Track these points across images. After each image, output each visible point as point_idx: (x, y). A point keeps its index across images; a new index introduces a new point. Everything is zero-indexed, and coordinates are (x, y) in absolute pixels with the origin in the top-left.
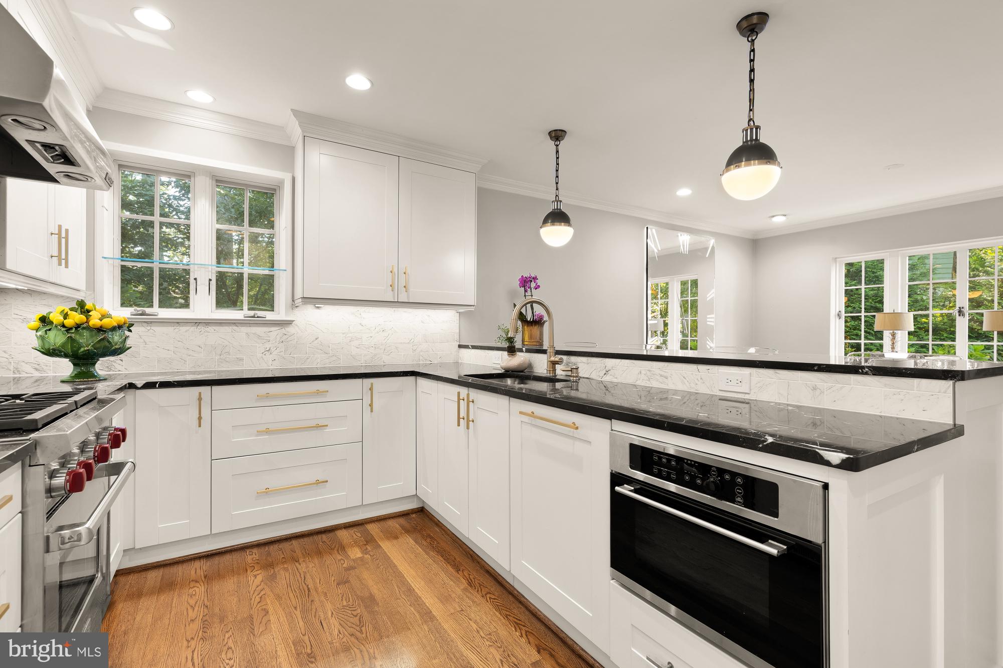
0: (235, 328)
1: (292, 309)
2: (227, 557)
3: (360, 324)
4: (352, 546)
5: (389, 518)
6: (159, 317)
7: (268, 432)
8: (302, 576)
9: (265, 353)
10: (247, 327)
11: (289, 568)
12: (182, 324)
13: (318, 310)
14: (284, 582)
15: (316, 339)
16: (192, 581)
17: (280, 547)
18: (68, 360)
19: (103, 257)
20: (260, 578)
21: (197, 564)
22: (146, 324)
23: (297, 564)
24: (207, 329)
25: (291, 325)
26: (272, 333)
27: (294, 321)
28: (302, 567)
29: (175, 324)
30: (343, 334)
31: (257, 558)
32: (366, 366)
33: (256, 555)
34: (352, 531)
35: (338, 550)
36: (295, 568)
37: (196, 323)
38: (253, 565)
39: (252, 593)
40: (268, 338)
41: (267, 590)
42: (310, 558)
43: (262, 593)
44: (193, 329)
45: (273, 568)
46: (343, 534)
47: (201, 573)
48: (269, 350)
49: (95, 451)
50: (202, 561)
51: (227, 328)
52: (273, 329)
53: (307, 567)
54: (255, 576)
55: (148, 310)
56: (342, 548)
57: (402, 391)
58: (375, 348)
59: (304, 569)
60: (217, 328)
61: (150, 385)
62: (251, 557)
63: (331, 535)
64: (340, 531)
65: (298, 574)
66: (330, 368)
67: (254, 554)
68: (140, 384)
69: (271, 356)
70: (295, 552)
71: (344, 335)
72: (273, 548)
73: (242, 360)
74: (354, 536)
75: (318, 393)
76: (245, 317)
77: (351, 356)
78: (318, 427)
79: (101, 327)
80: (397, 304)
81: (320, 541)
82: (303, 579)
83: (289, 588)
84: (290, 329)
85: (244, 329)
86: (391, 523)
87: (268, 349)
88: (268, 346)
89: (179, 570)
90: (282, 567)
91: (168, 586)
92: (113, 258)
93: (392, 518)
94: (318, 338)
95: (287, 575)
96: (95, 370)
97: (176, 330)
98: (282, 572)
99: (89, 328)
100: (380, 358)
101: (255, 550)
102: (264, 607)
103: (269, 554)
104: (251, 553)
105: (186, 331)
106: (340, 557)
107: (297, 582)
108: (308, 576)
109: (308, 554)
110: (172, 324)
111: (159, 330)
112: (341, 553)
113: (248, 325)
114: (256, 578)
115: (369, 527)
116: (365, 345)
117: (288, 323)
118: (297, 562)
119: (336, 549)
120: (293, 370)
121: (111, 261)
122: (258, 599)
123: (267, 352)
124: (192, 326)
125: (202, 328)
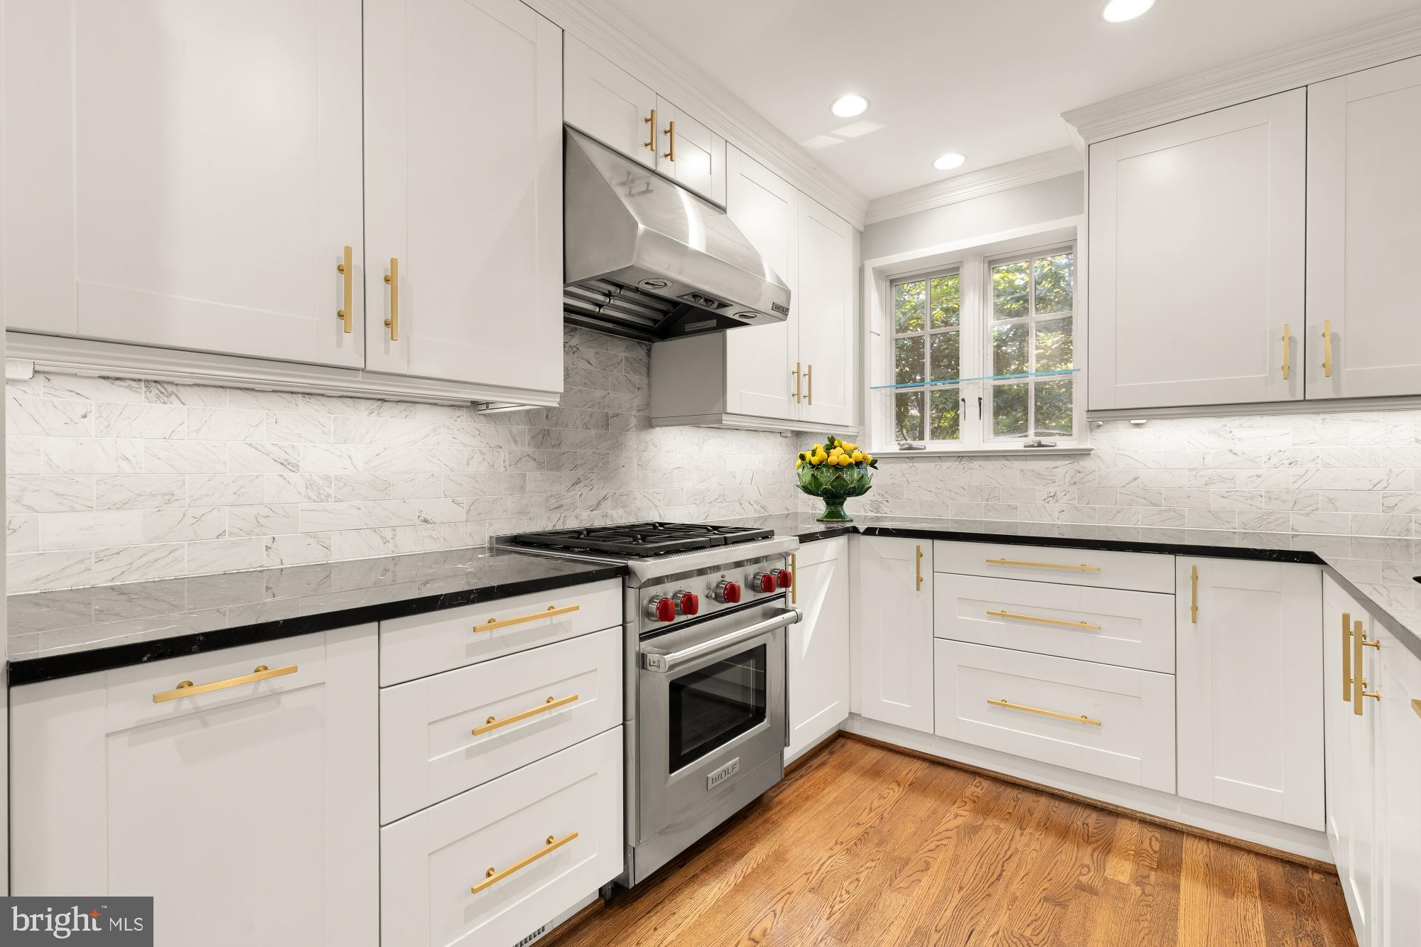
0: (1006, 462)
1: (1091, 431)
2: (951, 774)
3: (1231, 451)
4: (1126, 858)
5: (1249, 851)
6: (926, 451)
7: (1003, 615)
8: (1009, 853)
9: (1048, 500)
10: (1023, 460)
11: (1003, 832)
12: (943, 459)
13: (1138, 430)
14: (980, 845)
15: (1135, 479)
16: (896, 781)
17: (1020, 796)
18: (822, 498)
19: (871, 388)
20: (959, 821)
21: (917, 765)
22: (908, 460)
23: (1018, 832)
24: (971, 465)
25: (1088, 457)
26: (1057, 469)
27: (1092, 449)
28: (1021, 841)
29: (937, 459)
30: (1191, 470)
31: (979, 795)
32: (1246, 533)
33: (981, 790)
34: (1148, 833)
35: (1095, 850)
36: (1011, 837)
37: (959, 457)
38: (967, 800)
39: (936, 833)
40: (1051, 478)
41: (953, 841)
42: (1043, 836)
43: (943, 842)
44: (954, 464)
45: (985, 819)
46: (1128, 832)
47: (911, 777)
48: (1054, 496)
49: (726, 589)
50: (925, 765)
51: (995, 462)
52: (1060, 463)
53: (1027, 845)
54: (956, 816)
55: (916, 444)
56: (1107, 847)
57: (1280, 593)
58: (1270, 498)
59: (1020, 846)
60: (982, 463)
61: (870, 532)
62: (976, 788)
63: (1108, 820)
64: (1129, 822)
65: (1006, 847)
66: (1163, 532)
67: (980, 788)
68: (862, 528)
69: (1057, 504)
70: (1031, 815)
71: (1193, 473)
72: (1012, 793)
73: (1015, 508)
74: (1146, 843)
75: (1083, 570)
76: (1025, 447)
77: (1210, 511)
78: (1083, 627)
79: (838, 464)
80: (1306, 405)
81: (1082, 820)
82: (1007, 857)
83: (978, 858)
84: (1087, 464)
85: (1018, 464)
86: (1243, 861)
87: (1052, 494)
88: (1052, 489)
89: (898, 761)
90: (996, 824)
91: (875, 772)
92: (886, 387)
93: (1257, 854)
94: (1138, 478)
95: (993, 838)
96: (842, 510)
97: (938, 467)
98: (990, 831)
99: (828, 466)
100: (1282, 521)
101: (986, 784)
102: (930, 860)
103: (997, 798)
104: (978, 785)
105: (948, 468)
106: (1087, 861)
107: (995, 857)
108: (1015, 859)
109: (1046, 826)
110: (934, 459)
111: (921, 466)
112: (1095, 857)
113: (1024, 458)
114: (955, 818)
115: (1188, 843)
116: (1243, 492)
117: (1084, 453)
118: (1021, 828)
119: (1094, 845)
120: (1092, 528)
121: (883, 390)
122: (932, 846)
123: (1051, 498)
124: (955, 461)
125: (965, 463)
